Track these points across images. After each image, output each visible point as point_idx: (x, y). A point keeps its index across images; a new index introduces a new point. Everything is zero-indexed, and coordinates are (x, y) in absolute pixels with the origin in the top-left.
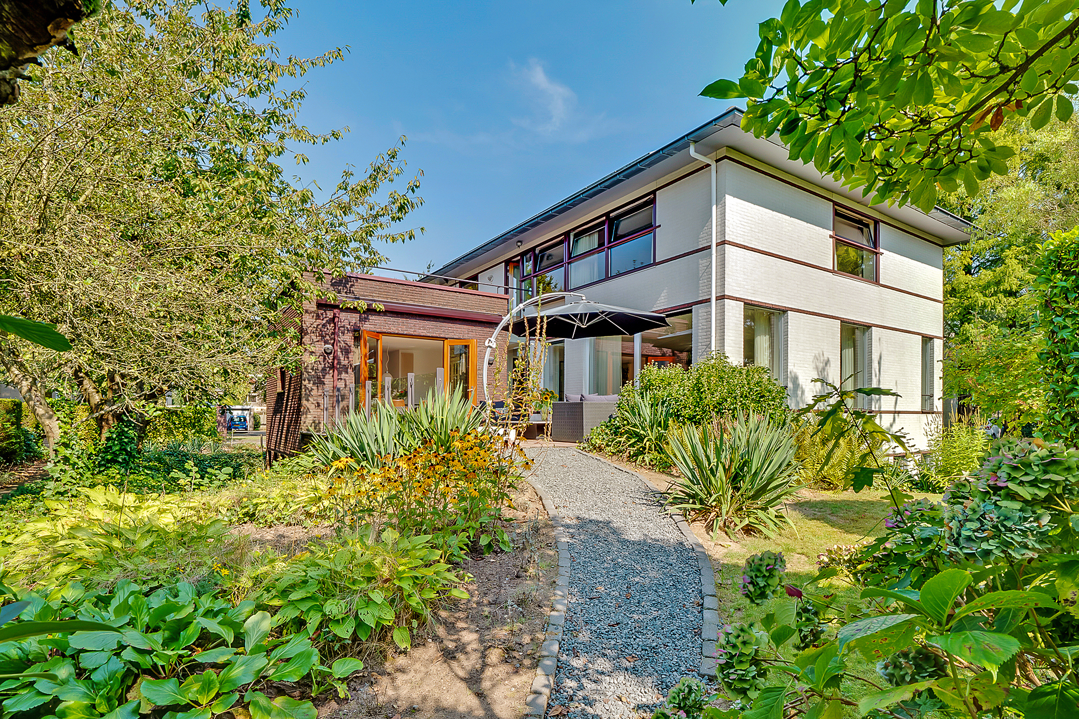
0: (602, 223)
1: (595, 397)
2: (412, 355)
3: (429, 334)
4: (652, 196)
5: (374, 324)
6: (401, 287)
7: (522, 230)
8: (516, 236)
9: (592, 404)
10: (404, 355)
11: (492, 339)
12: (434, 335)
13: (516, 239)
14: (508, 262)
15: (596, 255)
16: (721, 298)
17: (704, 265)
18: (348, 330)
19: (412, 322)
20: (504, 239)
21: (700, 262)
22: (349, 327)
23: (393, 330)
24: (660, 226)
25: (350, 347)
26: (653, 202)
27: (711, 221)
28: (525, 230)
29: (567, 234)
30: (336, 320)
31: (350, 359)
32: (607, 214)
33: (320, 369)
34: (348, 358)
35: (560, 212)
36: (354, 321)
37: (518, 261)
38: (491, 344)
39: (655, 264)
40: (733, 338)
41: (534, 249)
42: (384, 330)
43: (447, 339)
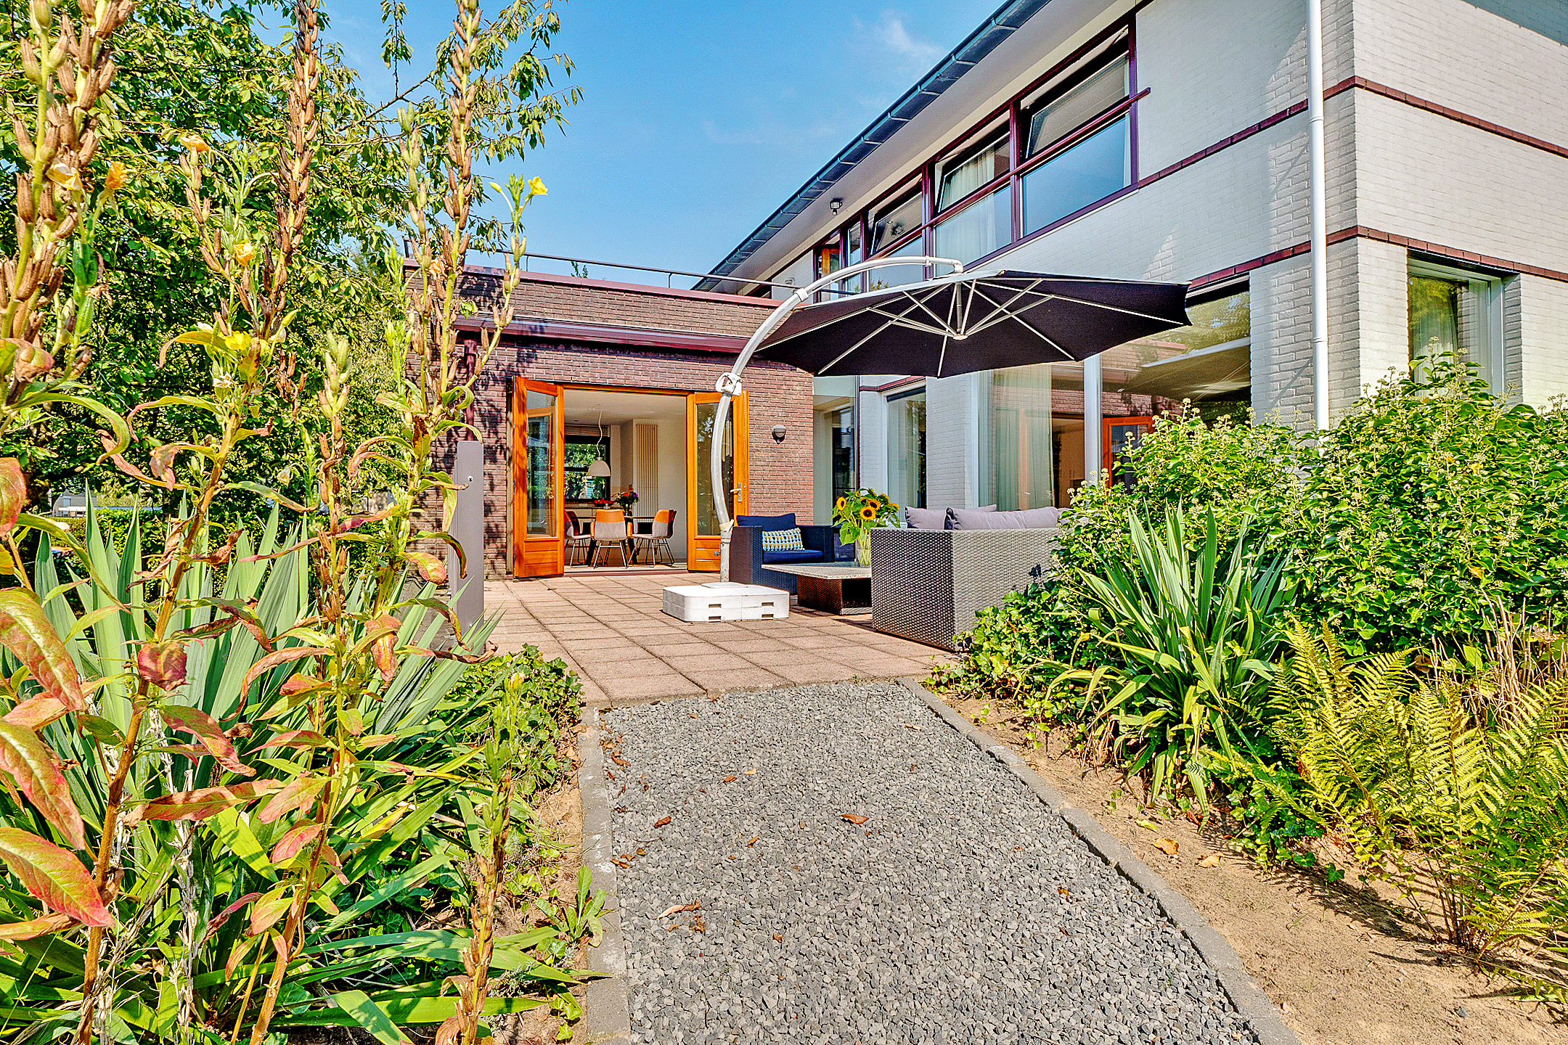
0: (1004, 127)
1: (988, 515)
2: (655, 428)
3: (654, 384)
4: (1123, 32)
5: (547, 364)
6: (598, 294)
7: (836, 170)
8: (826, 186)
9: (979, 537)
10: (642, 427)
11: (731, 375)
12: (667, 385)
13: (828, 194)
14: (819, 248)
15: (990, 198)
16: (1346, 235)
17: (1283, 158)
18: (495, 380)
19: (621, 360)
20: (804, 196)
21: (1272, 152)
22: (497, 373)
23: (584, 377)
24: (1147, 92)
25: (499, 411)
26: (1128, 44)
27: (1307, 39)
28: (841, 171)
29: (927, 168)
30: (470, 359)
31: (500, 435)
32: (1014, 102)
33: (441, 455)
34: (496, 433)
35: (910, 113)
36: (506, 363)
37: (837, 246)
38: (729, 388)
39: (1136, 185)
40: (1383, 346)
41: (862, 215)
42: (567, 379)
43: (692, 392)
